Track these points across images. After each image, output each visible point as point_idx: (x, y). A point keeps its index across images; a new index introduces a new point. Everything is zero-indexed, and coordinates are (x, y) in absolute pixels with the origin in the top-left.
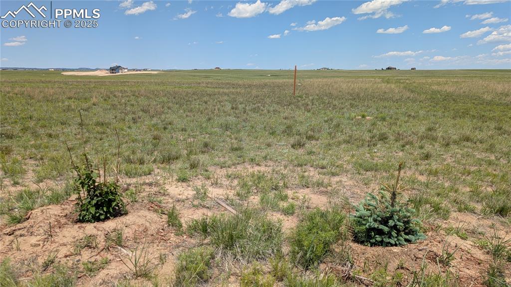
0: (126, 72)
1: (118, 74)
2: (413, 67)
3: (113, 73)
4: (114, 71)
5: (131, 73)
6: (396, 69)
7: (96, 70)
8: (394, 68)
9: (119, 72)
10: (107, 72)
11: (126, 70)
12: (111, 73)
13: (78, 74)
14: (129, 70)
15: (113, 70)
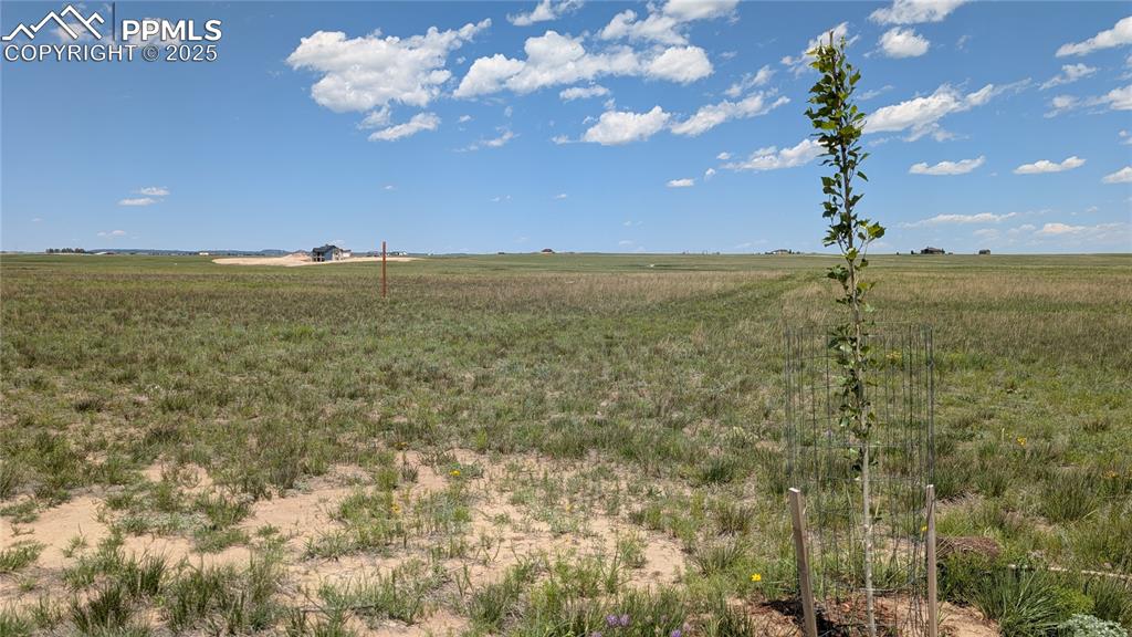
0: (346, 258)
1: (330, 262)
2: (986, 249)
3: (319, 260)
4: (321, 257)
5: (356, 259)
6: (943, 252)
7: (286, 254)
8: (939, 251)
9: (331, 259)
10: (307, 258)
11: (347, 255)
12: (315, 260)
13: (249, 263)
14: (353, 255)
15: (320, 253)
